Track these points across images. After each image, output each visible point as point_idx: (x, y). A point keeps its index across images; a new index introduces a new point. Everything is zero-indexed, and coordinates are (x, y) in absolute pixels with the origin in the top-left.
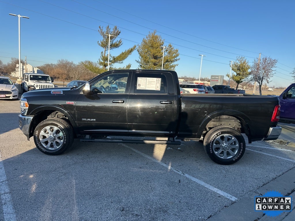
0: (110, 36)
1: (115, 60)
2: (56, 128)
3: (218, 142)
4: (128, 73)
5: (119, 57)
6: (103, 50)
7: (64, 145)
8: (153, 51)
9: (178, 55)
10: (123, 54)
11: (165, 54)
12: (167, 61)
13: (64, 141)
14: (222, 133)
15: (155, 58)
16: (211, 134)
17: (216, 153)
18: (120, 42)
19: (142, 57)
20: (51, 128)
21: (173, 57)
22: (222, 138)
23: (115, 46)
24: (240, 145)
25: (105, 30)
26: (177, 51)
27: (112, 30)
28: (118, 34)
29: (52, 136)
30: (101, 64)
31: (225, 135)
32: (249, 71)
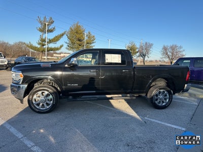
0: (47, 24)
1: (50, 41)
2: (46, 93)
3: (157, 95)
4: (98, 51)
5: (54, 39)
6: (41, 34)
7: (53, 105)
8: (78, 36)
9: (94, 39)
10: (56, 37)
11: (86, 38)
12: (88, 43)
13: (53, 102)
14: (160, 89)
15: (80, 40)
16: (153, 91)
17: (156, 102)
18: (54, 28)
19: (70, 40)
20: (42, 93)
21: (91, 40)
22: (160, 92)
23: (50, 31)
24: (170, 96)
25: (42, 19)
26: (94, 36)
27: (48, 20)
28: (52, 22)
29: (43, 98)
30: (39, 44)
31: (161, 91)
32: (137, 50)
